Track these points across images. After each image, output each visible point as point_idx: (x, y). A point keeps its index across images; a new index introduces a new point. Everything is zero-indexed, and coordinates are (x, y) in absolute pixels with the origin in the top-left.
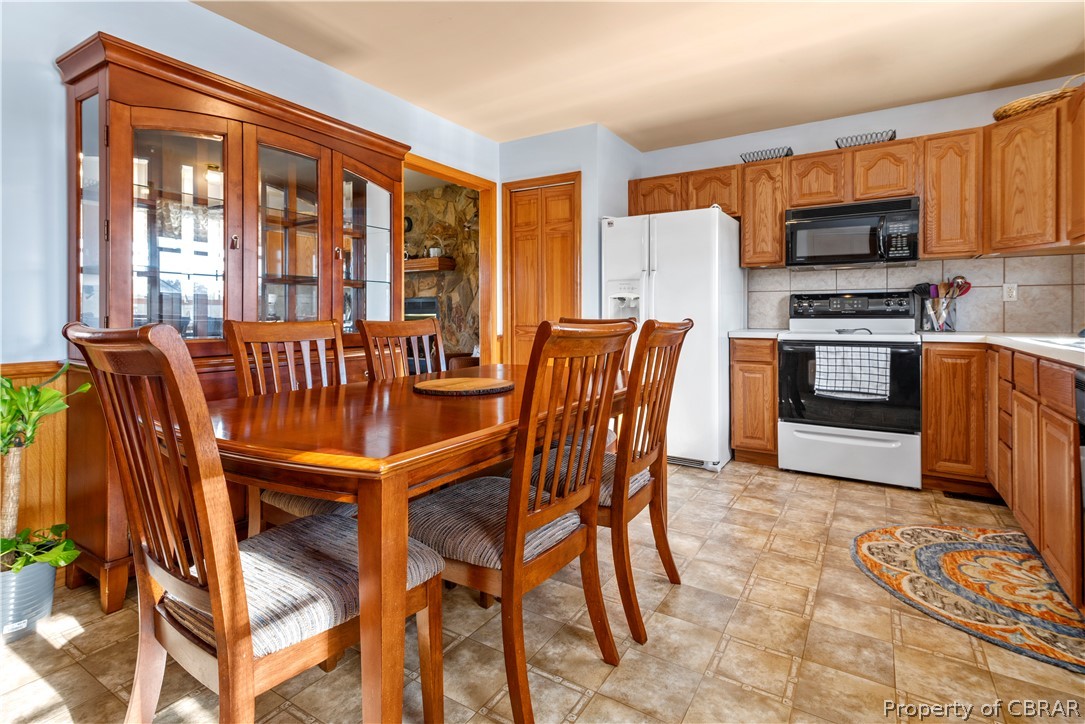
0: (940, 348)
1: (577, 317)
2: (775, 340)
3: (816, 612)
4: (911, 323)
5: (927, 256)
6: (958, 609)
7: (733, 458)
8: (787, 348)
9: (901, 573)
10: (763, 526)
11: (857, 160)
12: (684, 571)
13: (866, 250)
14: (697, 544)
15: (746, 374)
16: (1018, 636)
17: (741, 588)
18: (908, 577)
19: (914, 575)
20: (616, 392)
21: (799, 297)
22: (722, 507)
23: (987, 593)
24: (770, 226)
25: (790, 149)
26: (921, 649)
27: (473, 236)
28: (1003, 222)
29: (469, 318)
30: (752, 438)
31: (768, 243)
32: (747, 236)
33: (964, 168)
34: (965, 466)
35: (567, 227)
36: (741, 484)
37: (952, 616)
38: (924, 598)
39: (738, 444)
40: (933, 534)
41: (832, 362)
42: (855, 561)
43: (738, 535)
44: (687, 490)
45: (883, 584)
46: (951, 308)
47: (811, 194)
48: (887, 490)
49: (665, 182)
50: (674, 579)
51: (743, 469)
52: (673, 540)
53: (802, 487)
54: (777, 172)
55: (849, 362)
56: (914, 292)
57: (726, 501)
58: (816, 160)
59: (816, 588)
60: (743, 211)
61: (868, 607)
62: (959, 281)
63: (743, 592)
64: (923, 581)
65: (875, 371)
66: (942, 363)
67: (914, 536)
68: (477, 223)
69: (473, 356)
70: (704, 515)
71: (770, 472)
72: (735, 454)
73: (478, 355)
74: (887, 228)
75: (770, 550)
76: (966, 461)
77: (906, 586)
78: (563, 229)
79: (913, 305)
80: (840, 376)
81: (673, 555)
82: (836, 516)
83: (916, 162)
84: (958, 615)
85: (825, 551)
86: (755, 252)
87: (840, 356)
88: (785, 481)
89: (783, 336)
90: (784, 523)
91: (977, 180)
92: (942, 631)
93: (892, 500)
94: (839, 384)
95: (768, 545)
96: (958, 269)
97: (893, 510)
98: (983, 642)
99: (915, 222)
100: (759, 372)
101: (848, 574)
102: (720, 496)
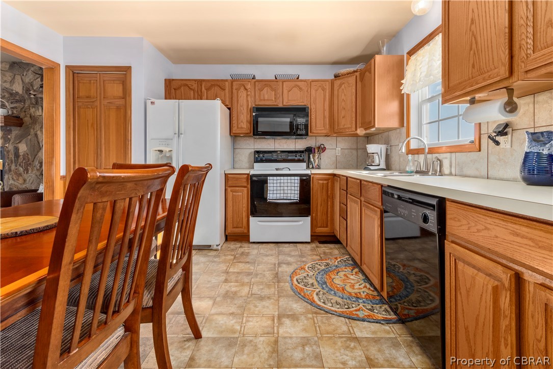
0: (317, 176)
1: (128, 163)
2: (248, 174)
3: (280, 329)
4: (304, 165)
5: (311, 134)
6: (338, 305)
7: (226, 240)
8: (255, 179)
9: (312, 291)
10: (246, 280)
11: (284, 86)
12: (203, 326)
13: (288, 130)
14: (211, 303)
15: (234, 193)
16: (361, 312)
17: (239, 328)
18: (315, 293)
19: (318, 290)
20: (158, 217)
21: (258, 152)
22: (223, 272)
23: (345, 292)
24: (245, 114)
25: (254, 76)
26: (329, 335)
27: (38, 102)
28: (338, 122)
29: (36, 163)
30: (237, 227)
31: (244, 123)
32: (234, 119)
33: (325, 96)
34: (326, 229)
35: (121, 102)
36: (232, 255)
37: (337, 310)
38: (324, 303)
39: (230, 232)
40: (320, 265)
41: (275, 185)
42: (292, 290)
43: (234, 289)
44: (202, 265)
45: (307, 300)
46: (319, 158)
47: (264, 100)
48: (298, 245)
49: (188, 83)
50: (197, 335)
51: (232, 245)
52: (196, 304)
53: (262, 251)
54: (249, 86)
55: (282, 185)
56: (306, 150)
57: (225, 268)
58: (267, 83)
59: (277, 313)
60: (232, 105)
61: (303, 317)
62: (322, 146)
63: (241, 330)
64: (321, 293)
65: (293, 188)
66: (318, 183)
67: (313, 268)
68: (42, 92)
69: (39, 192)
70: (214, 281)
71: (246, 245)
72: (228, 238)
73: (43, 191)
74: (297, 121)
75: (252, 295)
76: (327, 227)
77: (316, 298)
78: (118, 103)
79: (305, 156)
80: (279, 192)
81: (196, 316)
82: (279, 264)
83: (307, 91)
84: (338, 308)
85: (278, 287)
86: (238, 128)
87: (279, 181)
88: (253, 249)
89: (252, 172)
90: (257, 275)
91: (329, 102)
92: (334, 320)
93: (300, 250)
94: (278, 195)
95: (250, 292)
96: (322, 141)
97: (302, 256)
98: (350, 320)
99: (307, 119)
100: (240, 192)
101: (290, 299)
102: (221, 265)
